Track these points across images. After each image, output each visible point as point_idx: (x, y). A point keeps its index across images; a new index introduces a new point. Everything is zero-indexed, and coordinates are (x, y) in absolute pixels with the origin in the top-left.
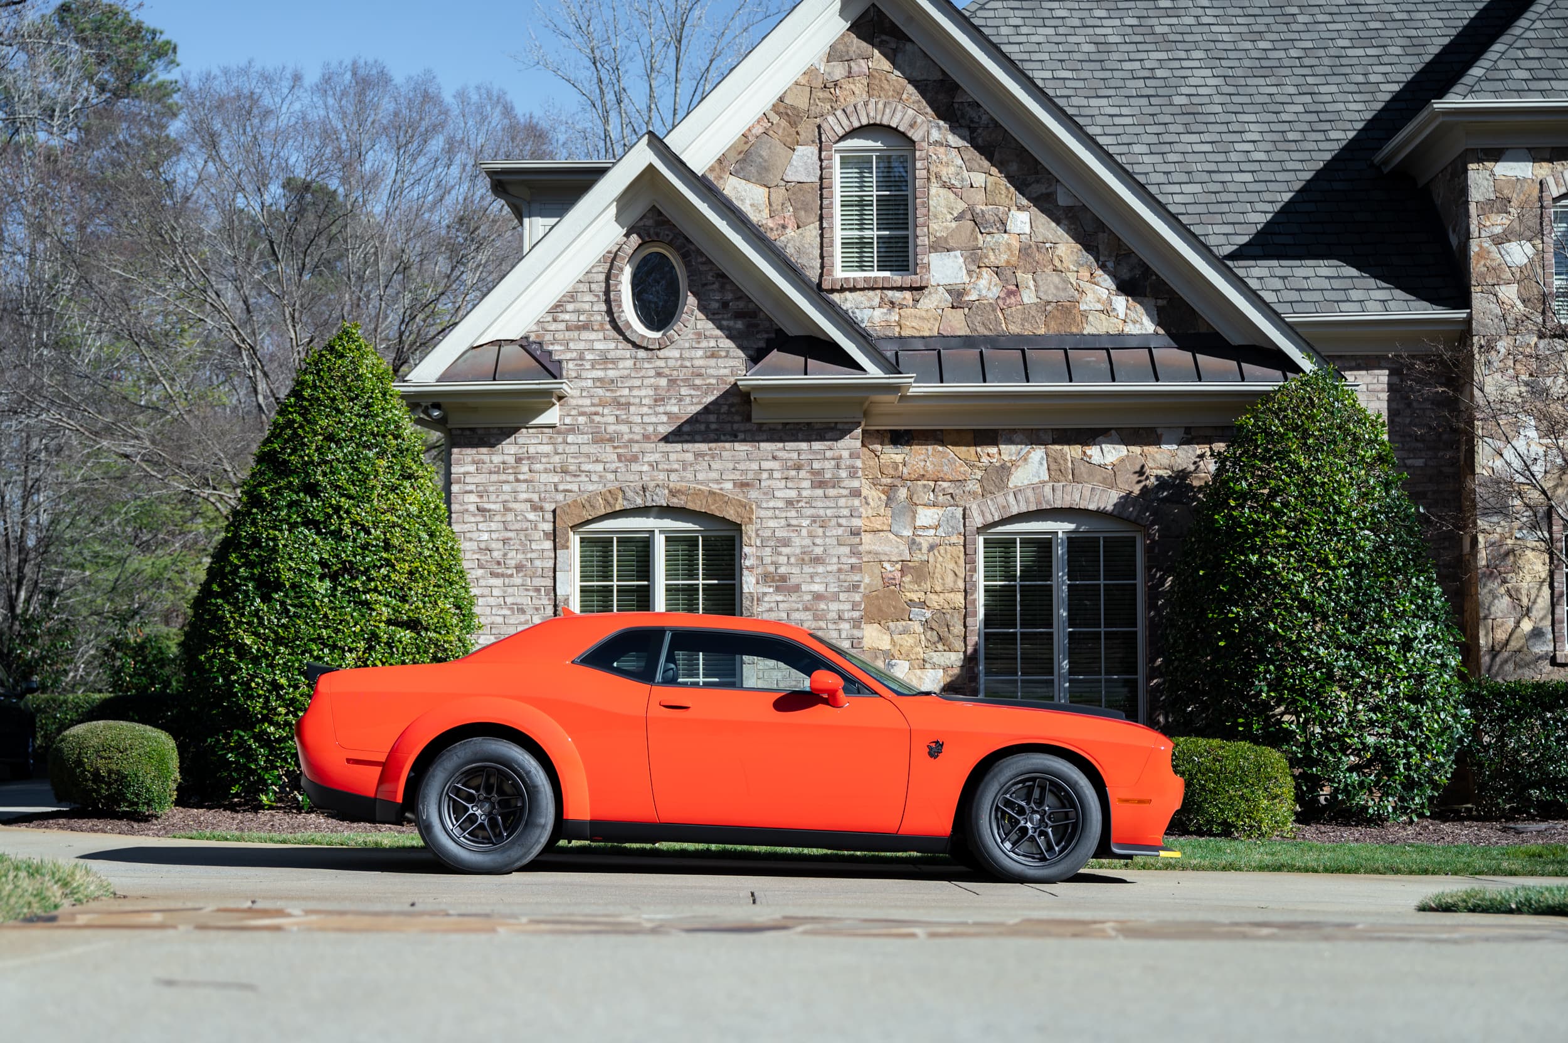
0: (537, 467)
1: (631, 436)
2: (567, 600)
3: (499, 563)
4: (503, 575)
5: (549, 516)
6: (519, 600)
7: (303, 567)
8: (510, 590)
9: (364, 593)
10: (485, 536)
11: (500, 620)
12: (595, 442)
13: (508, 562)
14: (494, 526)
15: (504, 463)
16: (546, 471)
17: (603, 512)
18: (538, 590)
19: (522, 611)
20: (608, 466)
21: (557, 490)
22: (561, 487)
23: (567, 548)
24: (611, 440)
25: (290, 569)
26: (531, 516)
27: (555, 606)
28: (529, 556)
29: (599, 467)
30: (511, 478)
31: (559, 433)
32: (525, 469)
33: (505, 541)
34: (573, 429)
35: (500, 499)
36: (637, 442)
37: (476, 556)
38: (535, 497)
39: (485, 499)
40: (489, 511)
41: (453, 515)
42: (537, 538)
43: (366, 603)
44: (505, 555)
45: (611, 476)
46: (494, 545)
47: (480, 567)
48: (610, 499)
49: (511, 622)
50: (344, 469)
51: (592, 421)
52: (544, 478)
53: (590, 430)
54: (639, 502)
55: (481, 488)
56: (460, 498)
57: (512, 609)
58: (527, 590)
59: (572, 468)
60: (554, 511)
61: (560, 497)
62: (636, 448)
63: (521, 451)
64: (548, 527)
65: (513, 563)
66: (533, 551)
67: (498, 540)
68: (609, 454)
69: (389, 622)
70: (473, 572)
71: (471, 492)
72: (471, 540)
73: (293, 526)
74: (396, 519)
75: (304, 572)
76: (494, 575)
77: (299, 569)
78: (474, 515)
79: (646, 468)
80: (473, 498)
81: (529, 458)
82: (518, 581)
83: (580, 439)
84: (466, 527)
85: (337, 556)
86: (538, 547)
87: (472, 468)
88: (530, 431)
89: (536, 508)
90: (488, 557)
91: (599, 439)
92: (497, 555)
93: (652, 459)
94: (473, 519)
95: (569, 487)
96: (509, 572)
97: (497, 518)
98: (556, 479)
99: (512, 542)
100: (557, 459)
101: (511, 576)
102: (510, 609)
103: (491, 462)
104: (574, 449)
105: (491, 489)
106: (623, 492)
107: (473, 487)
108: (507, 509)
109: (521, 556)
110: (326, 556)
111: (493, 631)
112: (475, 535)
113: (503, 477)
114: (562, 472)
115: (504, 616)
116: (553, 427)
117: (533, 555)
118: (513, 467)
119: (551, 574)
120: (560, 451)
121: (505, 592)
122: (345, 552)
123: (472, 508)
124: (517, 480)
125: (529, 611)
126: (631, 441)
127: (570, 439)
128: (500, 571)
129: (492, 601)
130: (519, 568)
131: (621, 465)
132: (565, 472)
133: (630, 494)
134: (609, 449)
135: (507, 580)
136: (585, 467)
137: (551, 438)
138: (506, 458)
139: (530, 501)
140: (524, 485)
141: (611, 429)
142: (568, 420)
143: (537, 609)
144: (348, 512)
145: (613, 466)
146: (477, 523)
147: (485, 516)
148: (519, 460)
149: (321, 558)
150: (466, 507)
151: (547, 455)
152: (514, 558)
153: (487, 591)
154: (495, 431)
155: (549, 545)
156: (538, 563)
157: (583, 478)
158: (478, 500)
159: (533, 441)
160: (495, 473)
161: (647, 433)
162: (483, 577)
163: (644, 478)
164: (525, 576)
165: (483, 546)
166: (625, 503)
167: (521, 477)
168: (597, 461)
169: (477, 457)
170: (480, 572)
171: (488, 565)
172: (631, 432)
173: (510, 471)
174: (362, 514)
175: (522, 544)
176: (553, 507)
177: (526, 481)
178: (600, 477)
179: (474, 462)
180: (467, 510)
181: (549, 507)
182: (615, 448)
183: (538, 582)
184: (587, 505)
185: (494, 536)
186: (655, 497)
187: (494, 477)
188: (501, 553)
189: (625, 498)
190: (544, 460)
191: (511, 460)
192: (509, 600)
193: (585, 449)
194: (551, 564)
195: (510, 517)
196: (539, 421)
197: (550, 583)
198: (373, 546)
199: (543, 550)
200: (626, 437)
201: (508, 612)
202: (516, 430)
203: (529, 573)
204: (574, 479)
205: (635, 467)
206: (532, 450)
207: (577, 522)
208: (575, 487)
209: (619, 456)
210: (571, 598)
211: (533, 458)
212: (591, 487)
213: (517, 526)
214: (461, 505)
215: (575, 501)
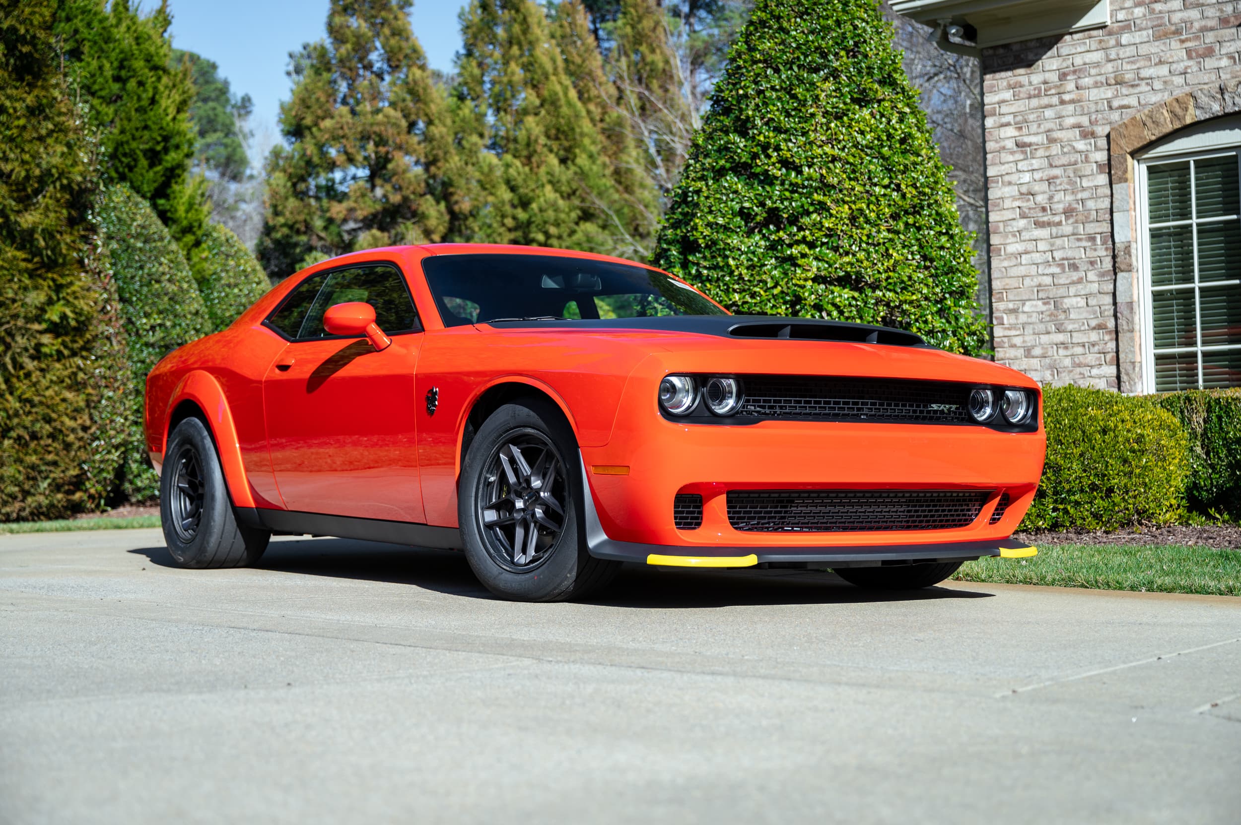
0: (1086, 81)
1: (1203, 23)
2: (1127, 249)
3: (1044, 209)
4: (1050, 224)
5: (1103, 143)
6: (1070, 254)
7: (721, 221)
8: (1058, 242)
9: (790, 246)
10: (1026, 177)
11: (1048, 280)
12: (1157, 38)
13: (1054, 206)
14: (1036, 164)
15: (1045, 83)
16: (1097, 85)
17: (1169, 128)
18: (1092, 239)
19: (1074, 267)
20: (1174, 66)
21: (1111, 108)
22: (1116, 104)
23: (1126, 180)
24: (1178, 32)
25: (709, 225)
26: (1081, 145)
27: (1114, 257)
28: (1079, 196)
29: (1164, 70)
30: (1055, 100)
31: (1110, 34)
32: (1071, 86)
33: (1050, 181)
34: (1127, 26)
35: (1042, 129)
36: (1212, 29)
37: (1017, 203)
38: (1085, 121)
39: (1025, 131)
40: (1030, 145)
41: (989, 156)
42: (1088, 172)
43: (792, 260)
44: (1051, 198)
45: (1179, 80)
46: (1037, 188)
47: (1023, 216)
48: (1178, 110)
49: (1062, 281)
50: (779, 99)
51: (1152, 11)
52: (1094, 94)
53: (1150, 24)
54: (1217, 108)
55: (1019, 118)
56: (996, 132)
57: (1061, 266)
58: (1079, 240)
59: (1129, 77)
60: (1108, 136)
61: (1115, 116)
62: (1210, 37)
63: (1065, 65)
64: (1102, 156)
65: (1060, 207)
66: (1084, 189)
67: (1041, 180)
68: (1176, 50)
69: (816, 279)
70: (1014, 223)
71: (1008, 124)
72: (1010, 183)
73: (720, 173)
74: (836, 152)
75: (721, 226)
76: (1039, 224)
77: (717, 224)
78: (1013, 153)
79: (1224, 62)
80: (1011, 132)
81: (1075, 72)
82: (1067, 229)
83: (1138, 37)
84: (1004, 169)
85: (762, 204)
86: (1091, 184)
87: (1008, 95)
88: (1076, 36)
89: (1088, 134)
90: (1031, 204)
91: (1162, 33)
92: (1040, 199)
93: (1232, 49)
94: (1011, 158)
95: (1125, 102)
96: (1057, 219)
97: (1040, 153)
98: (1109, 94)
99: (1058, 181)
100: (1109, 67)
101: (1059, 224)
102: (1059, 265)
103: (1030, 83)
104: (1130, 51)
105: (1032, 117)
106: (1195, 98)
107: (1010, 119)
108: (1052, 141)
109: (1069, 198)
110: (747, 205)
111: (1041, 295)
112: (1014, 178)
113: (1045, 101)
114: (1117, 83)
115: (1053, 275)
116: (1103, 27)
117: (1085, 195)
118: (1056, 87)
119: (1108, 216)
120: (1113, 57)
121: (1052, 245)
122: (770, 198)
123: (1010, 144)
124: (1062, 102)
125: (1083, 267)
126: (1204, 29)
127: (1125, 39)
128: (1045, 219)
129: (1037, 257)
130: (1068, 212)
131: (1191, 63)
132: (1119, 82)
133: (1203, 100)
134: (1175, 44)
135: (1054, 230)
136: (1144, 73)
137: (1100, 42)
138: (1047, 75)
139: (1078, 126)
140: (1071, 107)
141: (1176, 17)
142: (1121, 16)
143: (1092, 263)
144: (777, 149)
145: (1180, 67)
146: (1016, 162)
147: (1025, 153)
148: (1063, 76)
149: (742, 208)
150: (1002, 144)
151: (1097, 65)
152: (1063, 200)
153: (1030, 246)
154: (1033, 44)
155: (1103, 179)
156: (1091, 204)
157: (1144, 87)
158: (1016, 133)
159: (1079, 50)
160: (1035, 96)
161: (1225, 15)
162: (1026, 229)
163: (1223, 77)
164: (1076, 222)
165: (1024, 189)
166: (1198, 112)
167: (1066, 97)
168: (1161, 62)
169: (1013, 81)
170: (1022, 223)
171: (1032, 213)
172: (1203, 17)
173: (1053, 91)
174: (792, 148)
175: (1071, 183)
176: (1107, 129)
177: (1072, 101)
178: (1165, 82)
179: (1010, 87)
180: (1004, 148)
181: (1103, 130)
182: (1182, 41)
183: (1092, 228)
184: (1149, 123)
185: (1037, 176)
186: (1237, 99)
187: (1035, 102)
188: (1046, 196)
189: (1197, 107)
190: (1093, 72)
191: (1054, 77)
192: (1058, 255)
193: (1144, 50)
194: (1106, 203)
195: (1055, 149)
196: (1084, 22)
197: (1106, 228)
198: (804, 187)
199: (1096, 187)
200: (1197, 25)
201: (1056, 270)
202: (1058, 38)
203: (1080, 217)
204: (1132, 90)
205: (1210, 63)
206: (1078, 61)
207: (1137, 145)
208: (1133, 101)
209: (1189, 52)
210: (1133, 245)
211: (1080, 70)
212: (1154, 98)
213: (1064, 160)
214: (996, 141)
215: (1134, 118)
